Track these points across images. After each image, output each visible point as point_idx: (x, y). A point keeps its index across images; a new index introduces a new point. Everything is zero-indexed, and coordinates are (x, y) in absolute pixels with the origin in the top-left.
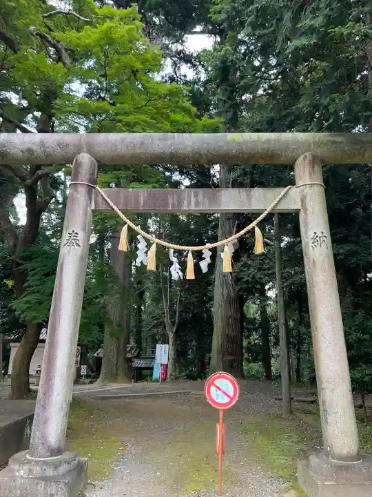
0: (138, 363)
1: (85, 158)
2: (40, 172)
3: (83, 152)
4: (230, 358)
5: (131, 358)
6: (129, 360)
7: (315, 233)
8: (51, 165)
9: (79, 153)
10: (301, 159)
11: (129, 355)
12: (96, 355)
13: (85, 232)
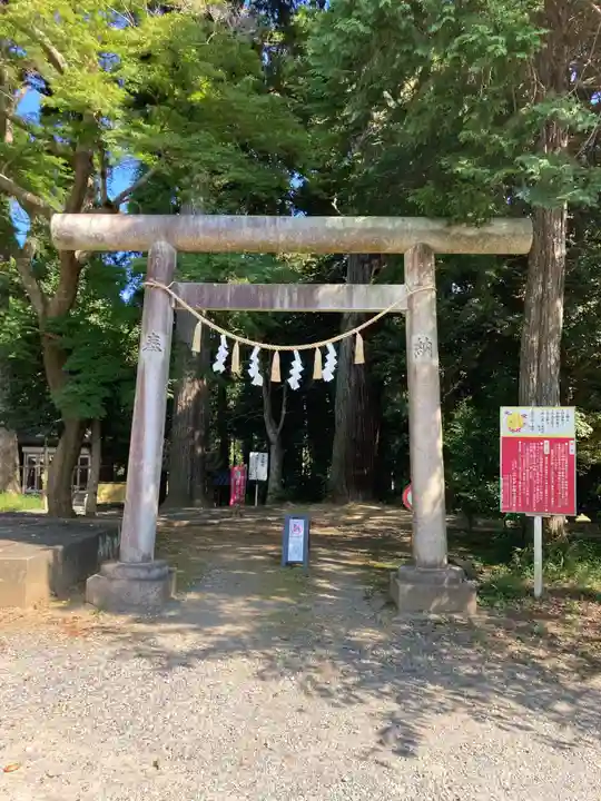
1: (162, 246)
3: (162, 239)
7: (419, 339)
9: (156, 241)
11: (209, 467)
13: (166, 333)
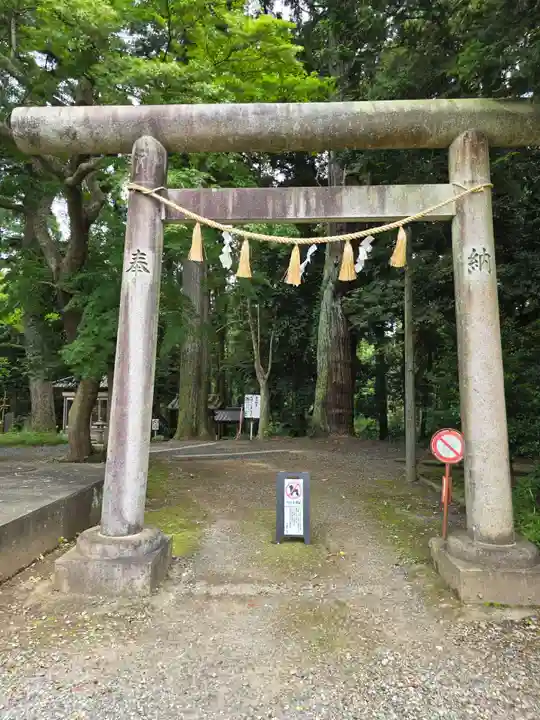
0: (221, 416)
1: (148, 143)
2: (84, 165)
3: (146, 134)
4: (338, 411)
5: (213, 411)
6: (212, 413)
7: (474, 250)
8: (99, 156)
9: (140, 136)
10: (459, 140)
11: (211, 407)
12: (170, 406)
13: (154, 251)
